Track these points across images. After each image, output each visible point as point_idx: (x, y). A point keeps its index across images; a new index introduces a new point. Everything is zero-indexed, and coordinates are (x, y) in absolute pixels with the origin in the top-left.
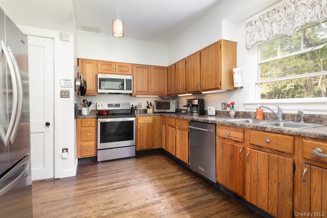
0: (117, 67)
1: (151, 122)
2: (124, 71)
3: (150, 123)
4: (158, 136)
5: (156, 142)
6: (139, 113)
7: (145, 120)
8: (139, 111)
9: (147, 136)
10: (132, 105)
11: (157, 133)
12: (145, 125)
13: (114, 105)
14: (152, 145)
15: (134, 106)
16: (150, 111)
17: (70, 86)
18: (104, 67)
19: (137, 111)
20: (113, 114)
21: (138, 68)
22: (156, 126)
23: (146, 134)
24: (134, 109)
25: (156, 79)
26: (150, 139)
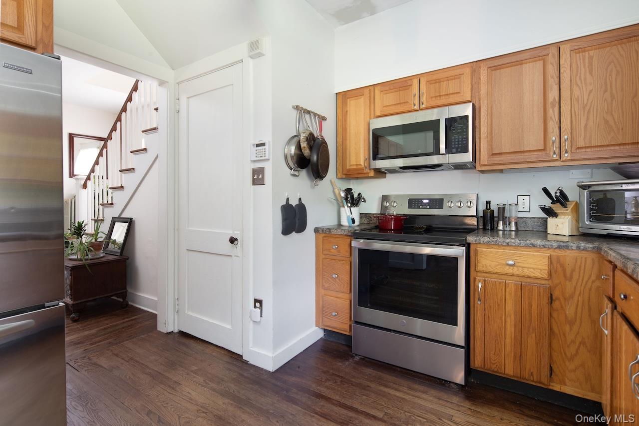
0: (423, 89)
1: (538, 275)
2: (445, 95)
3: (536, 278)
4: (583, 343)
5: (571, 366)
6: (517, 231)
7: (511, 262)
8: (513, 224)
9: (521, 329)
10: (488, 203)
11: (575, 328)
12: (511, 282)
13: (425, 201)
14: (546, 371)
15: (494, 207)
16: (560, 226)
17: (263, 158)
18: (391, 98)
19: (504, 224)
20: (429, 230)
21: (498, 71)
22: (572, 296)
23: (513, 317)
24: (496, 214)
25: (591, 91)
26: (531, 341)
